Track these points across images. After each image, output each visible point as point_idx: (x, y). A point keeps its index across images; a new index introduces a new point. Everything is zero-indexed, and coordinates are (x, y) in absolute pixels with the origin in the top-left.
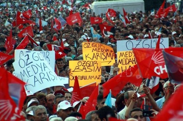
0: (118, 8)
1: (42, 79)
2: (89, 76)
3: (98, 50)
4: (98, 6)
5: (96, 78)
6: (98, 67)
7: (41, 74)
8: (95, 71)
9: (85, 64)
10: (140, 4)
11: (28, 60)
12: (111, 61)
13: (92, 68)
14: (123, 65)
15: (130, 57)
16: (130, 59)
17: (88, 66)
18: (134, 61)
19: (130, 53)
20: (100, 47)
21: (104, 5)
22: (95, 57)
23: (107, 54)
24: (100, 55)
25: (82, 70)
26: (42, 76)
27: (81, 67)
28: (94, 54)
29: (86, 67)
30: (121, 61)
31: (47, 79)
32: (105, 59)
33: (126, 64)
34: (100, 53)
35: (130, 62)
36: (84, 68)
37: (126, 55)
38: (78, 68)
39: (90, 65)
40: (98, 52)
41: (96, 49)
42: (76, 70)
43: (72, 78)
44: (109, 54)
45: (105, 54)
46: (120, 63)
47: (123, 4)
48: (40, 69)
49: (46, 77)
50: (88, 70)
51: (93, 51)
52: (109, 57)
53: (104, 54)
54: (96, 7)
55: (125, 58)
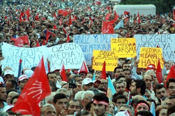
0: (135, 11)
1: (67, 63)
2: (108, 63)
3: (123, 45)
4: (119, 8)
5: (114, 65)
6: (115, 57)
7: (67, 59)
8: (113, 59)
9: (105, 54)
10: (152, 9)
11: (61, 48)
12: (133, 54)
13: (110, 57)
14: (144, 58)
15: (149, 52)
16: (150, 54)
17: (108, 56)
18: (153, 56)
19: (150, 49)
20: (124, 43)
21: (123, 8)
22: (121, 50)
23: (130, 48)
24: (124, 49)
25: (103, 58)
26: (68, 60)
27: (102, 56)
28: (120, 48)
29: (106, 56)
30: (142, 54)
31: (71, 63)
32: (129, 52)
33: (146, 57)
34: (124, 47)
35: (149, 57)
36: (105, 57)
37: (147, 50)
38: (100, 56)
39: (109, 54)
40: (122, 47)
41: (121, 44)
42: (98, 58)
43: (95, 64)
44: (131, 48)
45: (129, 49)
46: (142, 56)
47: (138, 8)
48: (67, 55)
49: (71, 61)
50: (107, 58)
51: (119, 46)
52: (131, 50)
53: (127, 48)
54: (117, 9)
55: (146, 53)
